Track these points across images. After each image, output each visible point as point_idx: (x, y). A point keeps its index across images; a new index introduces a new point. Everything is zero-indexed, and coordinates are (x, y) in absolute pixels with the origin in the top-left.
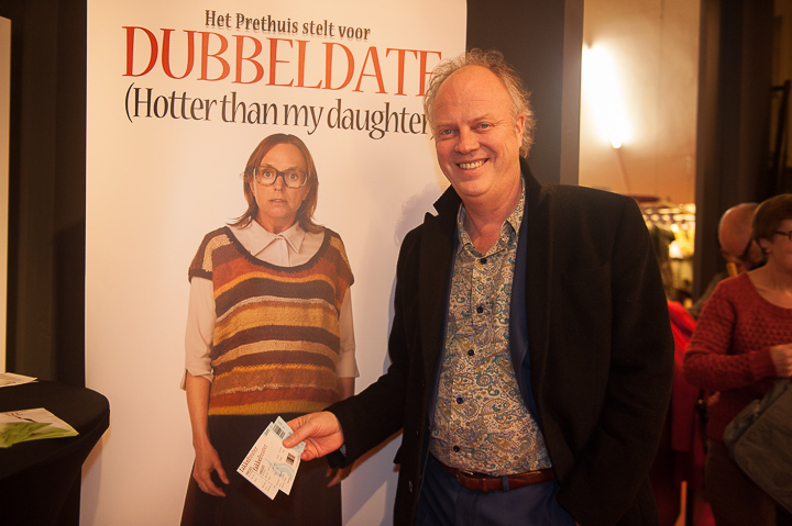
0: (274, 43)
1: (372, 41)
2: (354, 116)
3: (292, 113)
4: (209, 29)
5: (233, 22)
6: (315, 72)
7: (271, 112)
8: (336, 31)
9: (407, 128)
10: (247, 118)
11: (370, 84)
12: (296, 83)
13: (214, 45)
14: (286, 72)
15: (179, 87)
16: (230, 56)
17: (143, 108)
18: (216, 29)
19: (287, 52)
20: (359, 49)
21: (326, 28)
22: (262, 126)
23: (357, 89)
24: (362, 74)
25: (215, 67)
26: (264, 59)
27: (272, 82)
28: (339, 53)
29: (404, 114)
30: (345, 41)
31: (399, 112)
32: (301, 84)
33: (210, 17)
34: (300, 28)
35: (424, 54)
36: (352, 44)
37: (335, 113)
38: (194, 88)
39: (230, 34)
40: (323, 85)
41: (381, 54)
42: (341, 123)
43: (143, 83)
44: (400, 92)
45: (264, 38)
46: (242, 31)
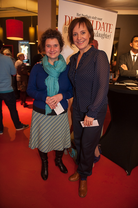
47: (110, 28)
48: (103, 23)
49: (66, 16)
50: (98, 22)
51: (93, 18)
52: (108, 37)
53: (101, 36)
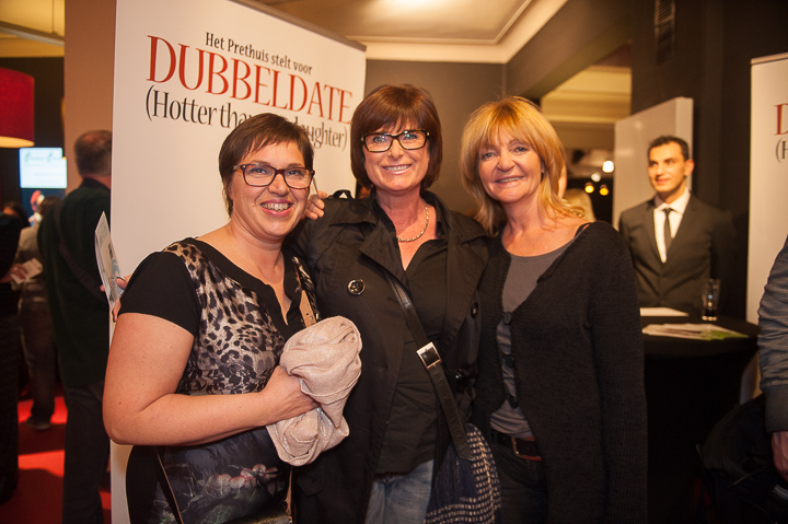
47: (342, 106)
48: (318, 84)
49: (154, 40)
50: (296, 79)
52: (336, 142)
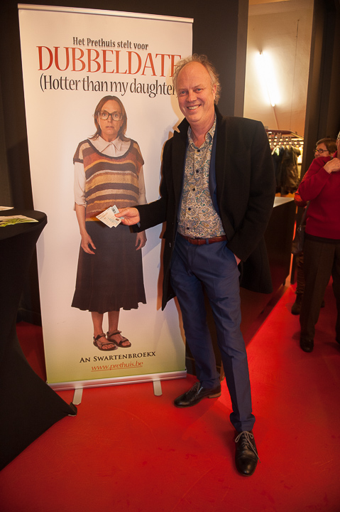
0: (104, 52)
1: (149, 50)
2: (142, 87)
3: (114, 85)
4: (75, 46)
5: (86, 42)
6: (124, 66)
7: (105, 85)
8: (132, 46)
9: (166, 92)
10: (94, 89)
11: (149, 71)
12: (115, 71)
13: (78, 54)
14: (111, 66)
15: (63, 74)
16: (85, 59)
17: (48, 85)
18: (78, 46)
19: (111, 57)
20: (144, 54)
21: (128, 44)
22: (101, 92)
23: (143, 74)
24: (145, 66)
25: (79, 65)
26: (100, 60)
27: (105, 71)
28: (134, 57)
29: (164, 86)
30: (137, 50)
31: (162, 85)
32: (117, 72)
33: (76, 40)
34: (116, 45)
35: (173, 56)
36: (140, 52)
37: (133, 85)
38: (70, 75)
39: (84, 48)
40: (128, 72)
41: (153, 56)
42: (136, 90)
43: (47, 73)
44: (163, 75)
45: (100, 49)
46: (90, 47)
51: (120, 45)
53: (146, 90)
